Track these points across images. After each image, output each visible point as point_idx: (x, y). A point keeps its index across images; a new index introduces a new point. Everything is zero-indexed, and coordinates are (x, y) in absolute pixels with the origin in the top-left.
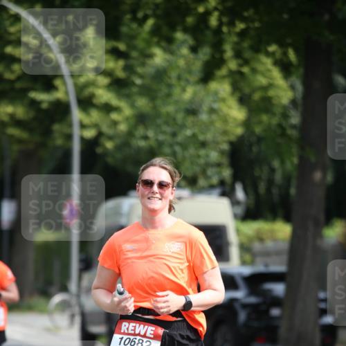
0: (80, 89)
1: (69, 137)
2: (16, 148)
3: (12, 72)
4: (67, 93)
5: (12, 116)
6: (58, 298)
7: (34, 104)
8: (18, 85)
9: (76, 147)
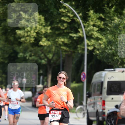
1: (84, 50)
2: (64, 53)
3: (64, 26)
4: (83, 34)
5: (63, 42)
6: (79, 107)
8: (65, 31)
9: (86, 53)
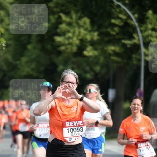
0: (144, 38)
1: (140, 60)
2: (115, 65)
3: (114, 31)
4: (139, 40)
5: (114, 51)
7: (124, 45)
8: (117, 37)
9: (143, 64)
